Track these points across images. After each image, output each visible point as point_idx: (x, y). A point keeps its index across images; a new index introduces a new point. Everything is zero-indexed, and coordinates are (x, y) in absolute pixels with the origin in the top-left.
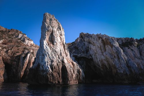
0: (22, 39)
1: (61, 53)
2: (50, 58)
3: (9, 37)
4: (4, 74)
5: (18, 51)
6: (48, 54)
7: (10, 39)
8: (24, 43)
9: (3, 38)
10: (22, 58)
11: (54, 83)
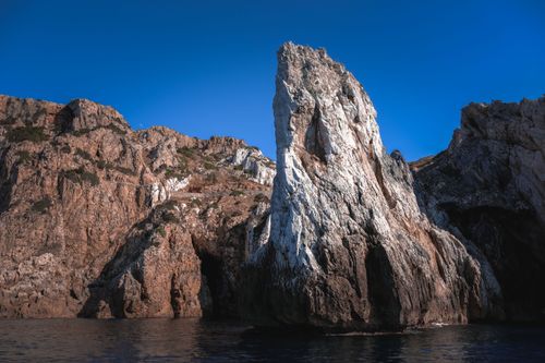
0: (247, 168)
1: (360, 195)
2: (310, 216)
3: (207, 167)
4: (201, 290)
5: (235, 209)
6: (302, 201)
7: (209, 172)
8: (256, 180)
9: (189, 173)
10: (252, 233)
11: (335, 320)
